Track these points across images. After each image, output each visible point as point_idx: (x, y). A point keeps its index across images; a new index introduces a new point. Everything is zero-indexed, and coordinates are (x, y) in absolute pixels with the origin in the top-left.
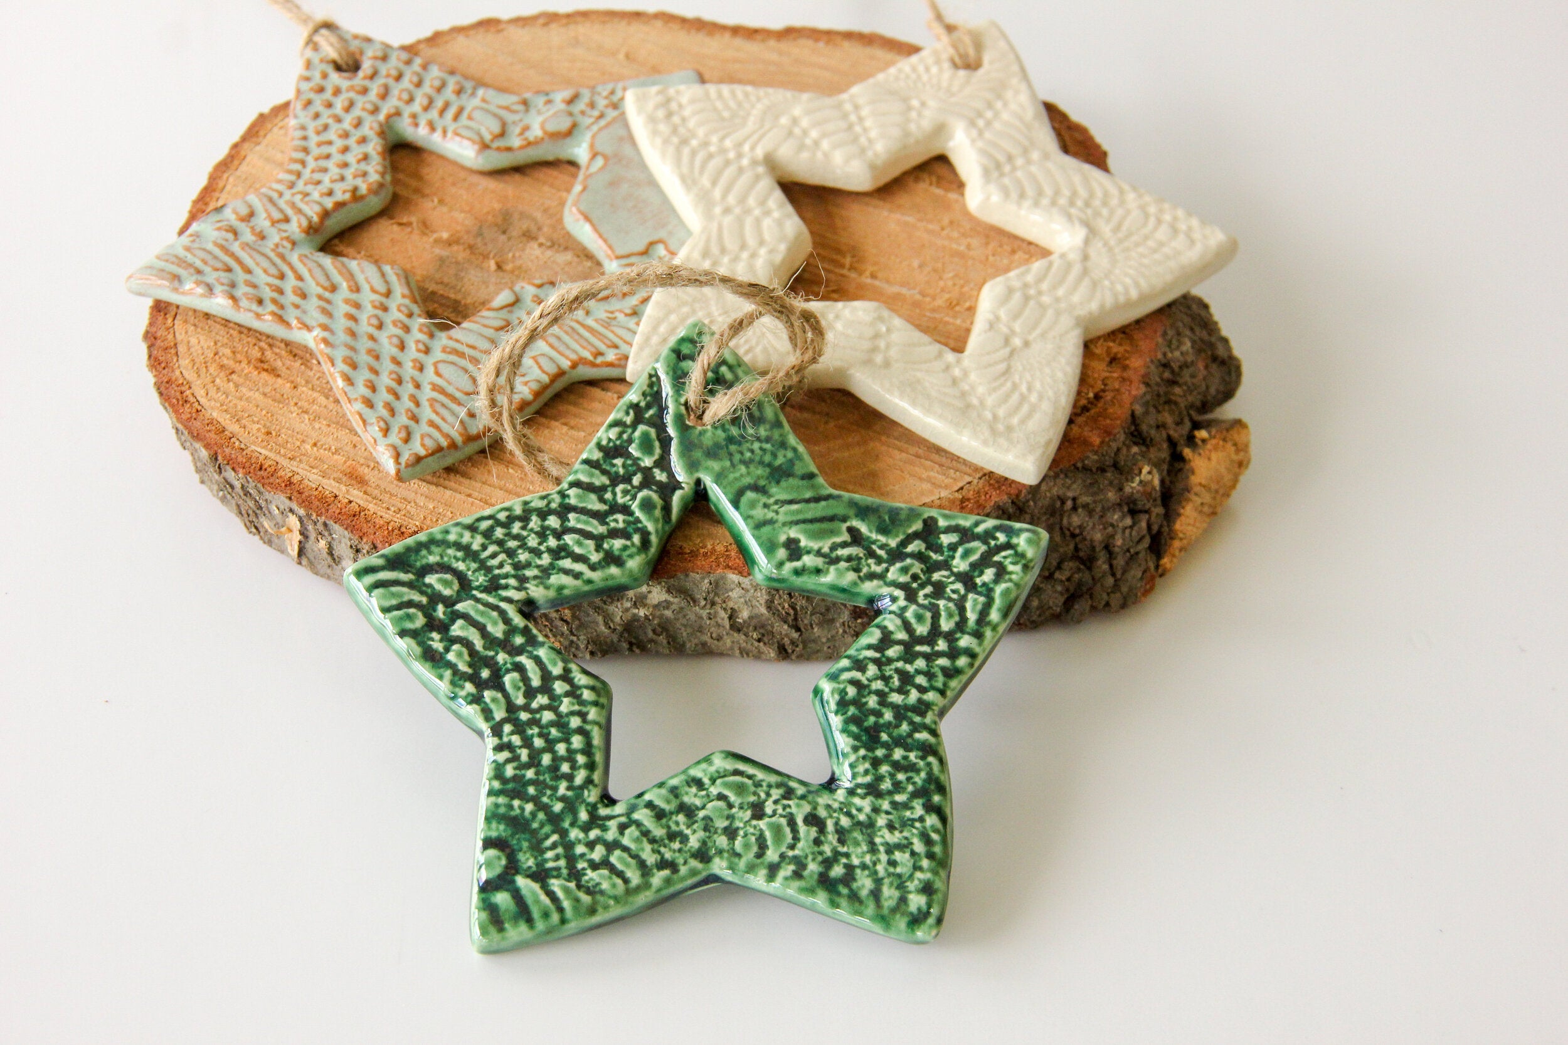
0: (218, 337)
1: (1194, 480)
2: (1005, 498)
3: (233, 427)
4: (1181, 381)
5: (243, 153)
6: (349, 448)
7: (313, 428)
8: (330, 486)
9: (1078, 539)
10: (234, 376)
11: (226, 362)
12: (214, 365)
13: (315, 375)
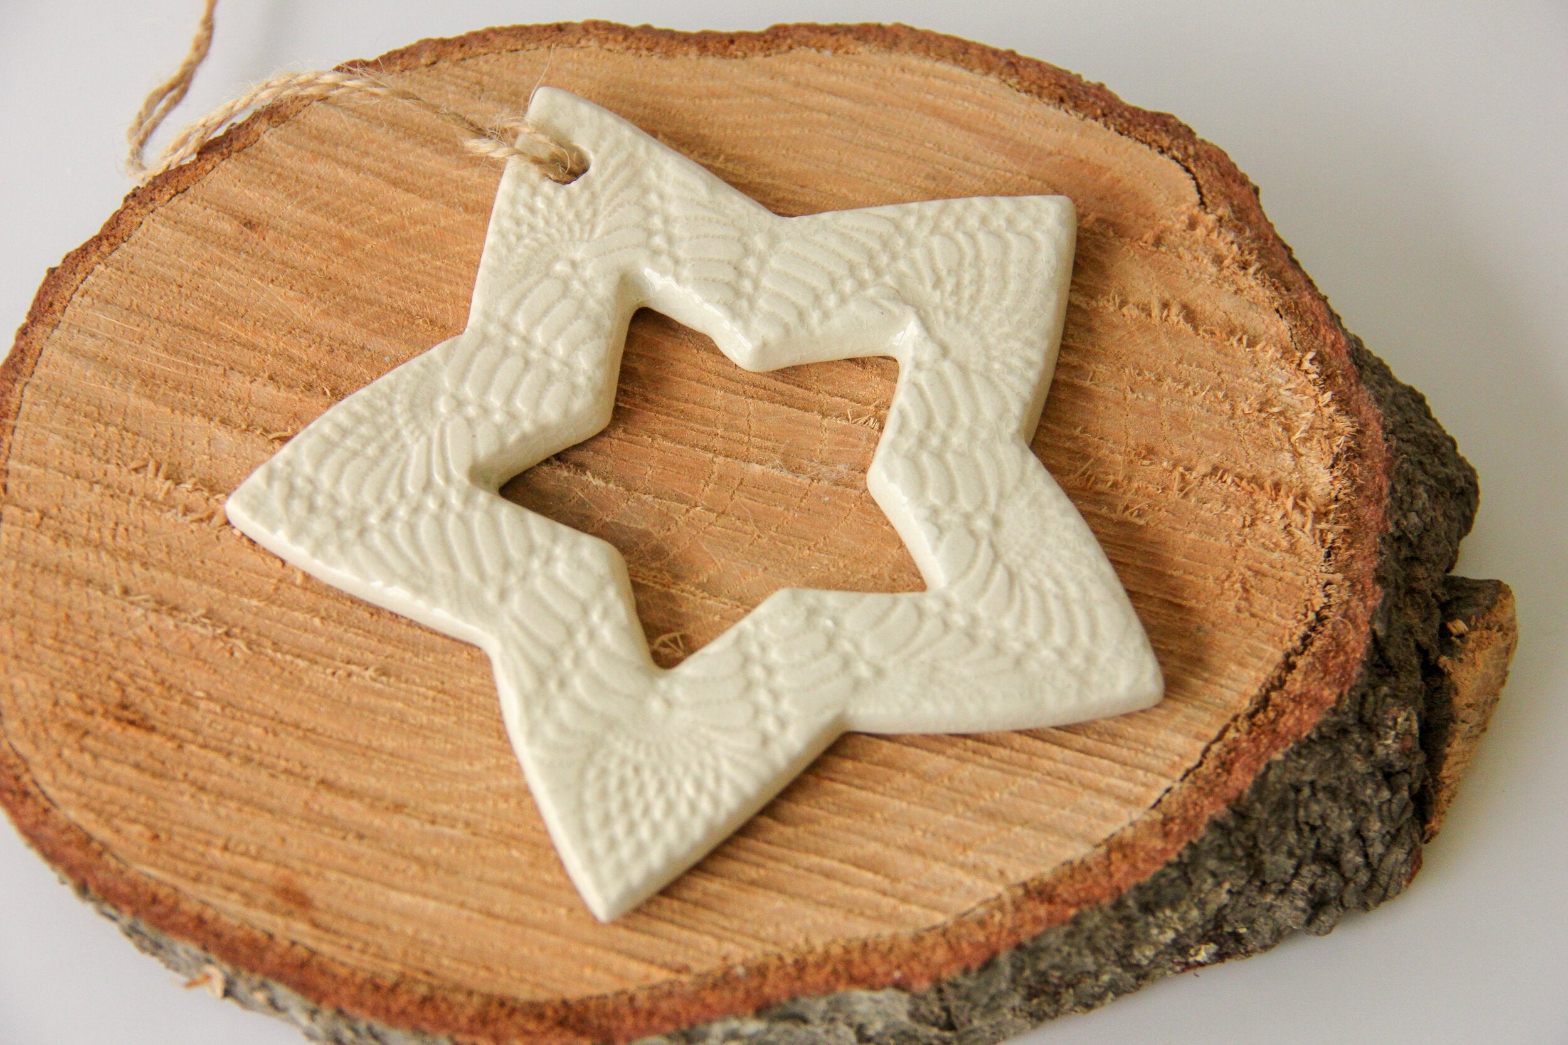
0: (55, 673)
1: (1460, 701)
2: (1223, 808)
3: (102, 833)
4: (1423, 557)
5: (36, 346)
6: (275, 845)
7: (219, 817)
8: (262, 920)
9: (1319, 833)
10: (89, 741)
11: (72, 715)
12: (57, 725)
13: (204, 717)
